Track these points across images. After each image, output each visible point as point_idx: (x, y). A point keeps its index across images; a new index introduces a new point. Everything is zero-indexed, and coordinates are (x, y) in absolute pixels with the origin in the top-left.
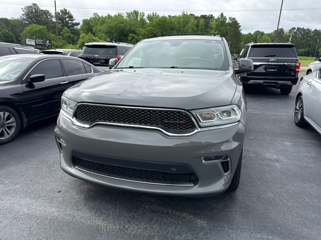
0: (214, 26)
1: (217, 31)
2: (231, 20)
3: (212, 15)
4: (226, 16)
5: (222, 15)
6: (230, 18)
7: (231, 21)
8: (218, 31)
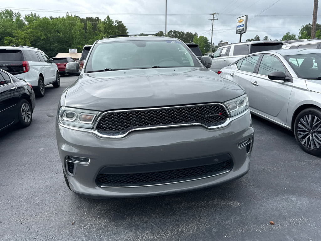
0: (102, 29)
3: (98, 18)
4: (112, 19)
5: (108, 18)
6: (116, 21)
7: (118, 24)
8: (107, 33)
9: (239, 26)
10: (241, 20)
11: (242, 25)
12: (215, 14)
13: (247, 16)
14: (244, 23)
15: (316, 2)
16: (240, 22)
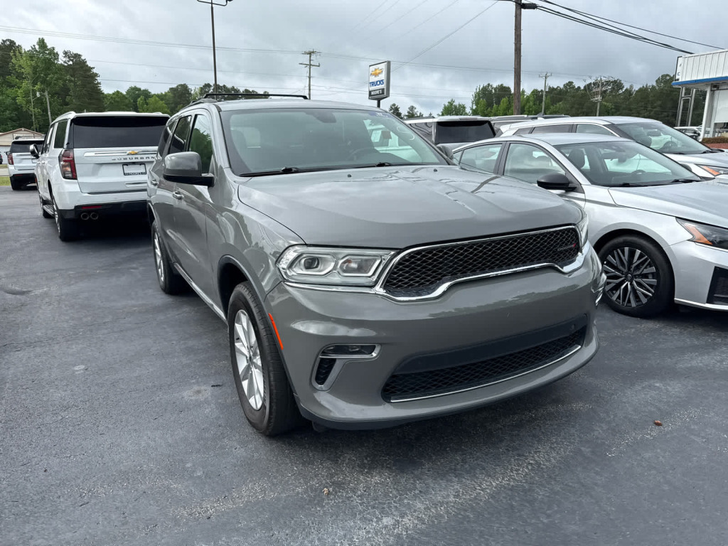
0: (27, 70)
1: (39, 83)
2: (69, 57)
3: (12, 43)
4: (53, 48)
5: (42, 43)
6: (66, 53)
7: (72, 60)
8: (42, 83)
9: (373, 84)
10: (378, 71)
11: (381, 82)
12: (313, 52)
13: (389, 63)
14: (383, 76)
15: (518, 45)
16: (376, 75)
